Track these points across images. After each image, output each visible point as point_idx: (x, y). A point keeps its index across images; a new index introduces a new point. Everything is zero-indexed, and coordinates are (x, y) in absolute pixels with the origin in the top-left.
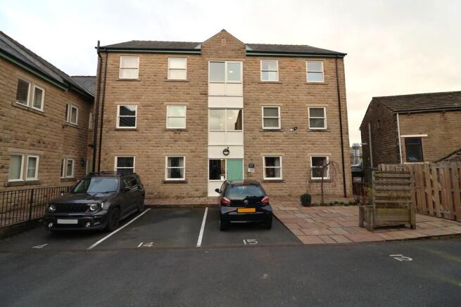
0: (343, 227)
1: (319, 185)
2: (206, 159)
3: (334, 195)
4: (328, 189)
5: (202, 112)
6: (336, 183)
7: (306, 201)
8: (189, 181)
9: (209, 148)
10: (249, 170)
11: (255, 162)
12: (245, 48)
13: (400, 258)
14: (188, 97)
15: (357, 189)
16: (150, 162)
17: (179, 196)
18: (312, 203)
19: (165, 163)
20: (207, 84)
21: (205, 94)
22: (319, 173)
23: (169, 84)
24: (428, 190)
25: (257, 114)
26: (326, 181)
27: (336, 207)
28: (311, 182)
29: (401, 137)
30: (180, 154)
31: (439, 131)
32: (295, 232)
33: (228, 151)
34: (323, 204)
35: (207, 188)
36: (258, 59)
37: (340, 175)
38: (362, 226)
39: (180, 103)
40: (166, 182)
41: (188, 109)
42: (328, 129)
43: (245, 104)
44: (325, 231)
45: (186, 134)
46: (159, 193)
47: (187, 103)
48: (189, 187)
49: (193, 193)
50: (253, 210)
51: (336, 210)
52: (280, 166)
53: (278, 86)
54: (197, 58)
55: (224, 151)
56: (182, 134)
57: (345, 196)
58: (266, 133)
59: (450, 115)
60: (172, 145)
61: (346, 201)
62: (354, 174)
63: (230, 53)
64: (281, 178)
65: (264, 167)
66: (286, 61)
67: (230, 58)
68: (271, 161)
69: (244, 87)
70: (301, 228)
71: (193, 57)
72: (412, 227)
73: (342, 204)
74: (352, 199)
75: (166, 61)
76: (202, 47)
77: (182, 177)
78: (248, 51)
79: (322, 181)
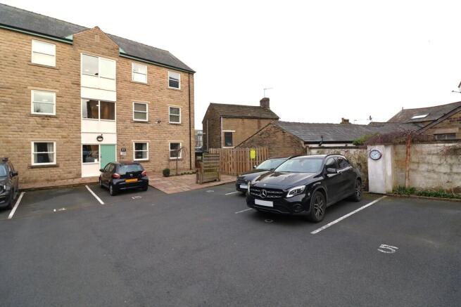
0: (188, 185)
1: (175, 162)
2: (79, 145)
3: (184, 169)
4: (180, 165)
5: (74, 101)
6: (185, 160)
7: (166, 173)
8: (61, 165)
9: (82, 135)
10: (122, 153)
11: (127, 147)
12: (118, 49)
13: (209, 191)
14: (57, 84)
15: (197, 164)
16: (11, 147)
17: (50, 179)
18: (171, 174)
19: (30, 148)
20: (80, 75)
21: (78, 85)
22: (175, 155)
23: (34, 68)
24: (229, 162)
25: (128, 108)
26: (179, 160)
27: (185, 176)
28: (170, 160)
29: (223, 131)
30: (49, 139)
31: (240, 129)
32: (162, 189)
33: (102, 138)
34: (177, 175)
35: (81, 170)
36: (130, 61)
37: (188, 156)
38: (197, 183)
39: (48, 89)
40: (33, 167)
41: (57, 96)
42: (182, 123)
43: (118, 98)
44: (179, 187)
45: (57, 121)
46: (25, 178)
47: (57, 91)
48: (61, 170)
49: (65, 175)
50: (136, 180)
51: (185, 177)
52: (147, 150)
53: (147, 87)
54: (68, 48)
55: (98, 137)
56: (51, 120)
57: (191, 169)
58: (136, 124)
59: (246, 121)
60: (39, 130)
61: (191, 172)
62: (197, 154)
63: (103, 50)
64: (147, 159)
65: (134, 150)
66: (153, 68)
67: (103, 55)
68: (140, 146)
69: (117, 83)
70: (165, 188)
71: (63, 46)
72: (219, 181)
73: (188, 173)
74: (194, 171)
75: (30, 43)
76: (73, 38)
77: (52, 162)
78: (121, 53)
79: (177, 160)
